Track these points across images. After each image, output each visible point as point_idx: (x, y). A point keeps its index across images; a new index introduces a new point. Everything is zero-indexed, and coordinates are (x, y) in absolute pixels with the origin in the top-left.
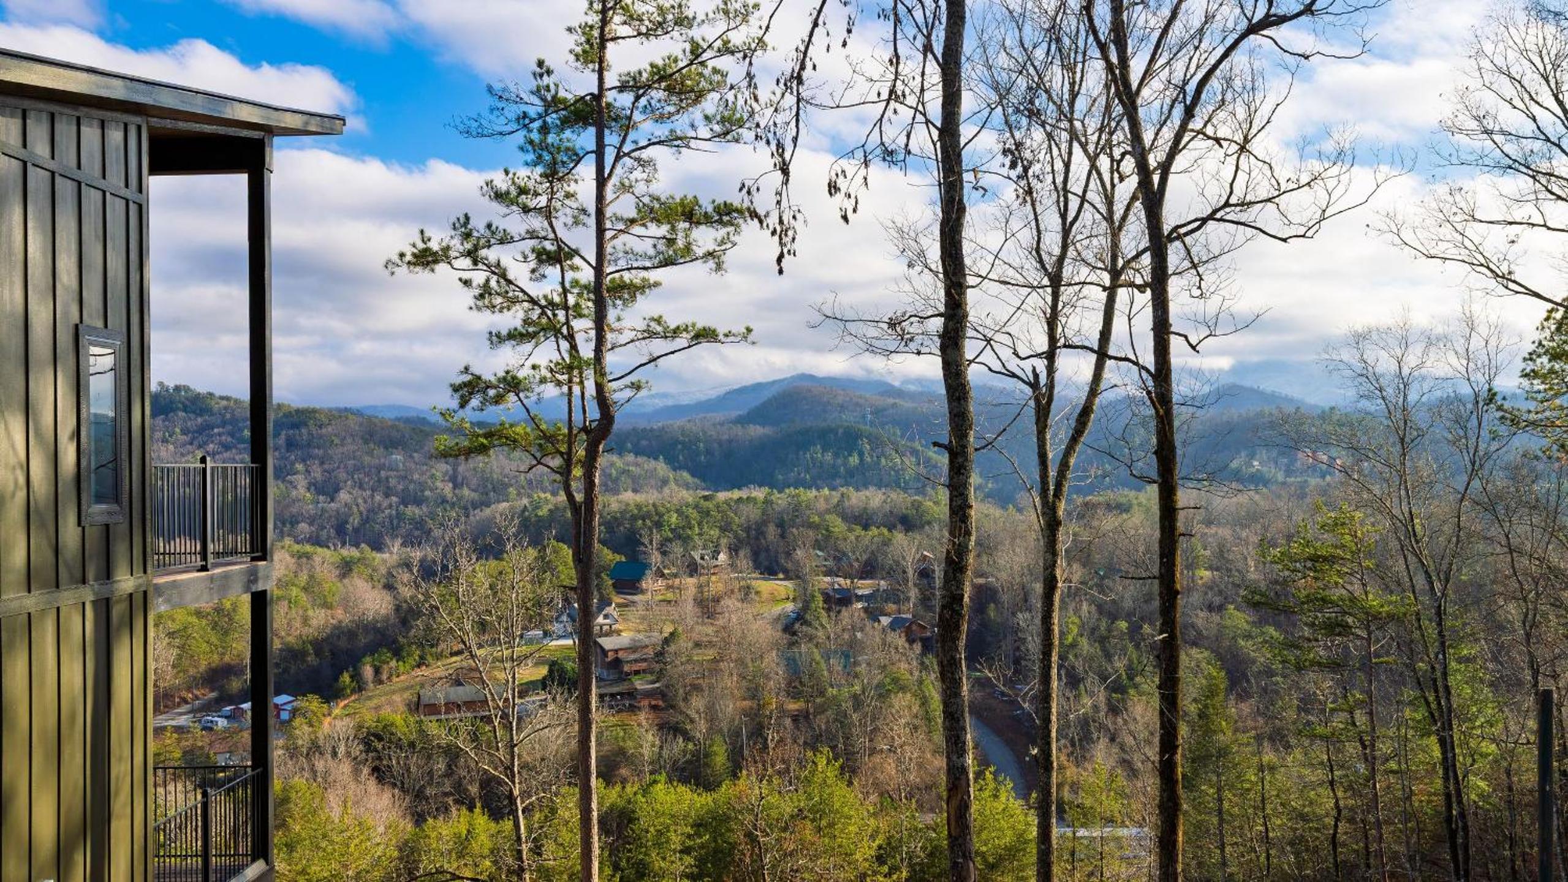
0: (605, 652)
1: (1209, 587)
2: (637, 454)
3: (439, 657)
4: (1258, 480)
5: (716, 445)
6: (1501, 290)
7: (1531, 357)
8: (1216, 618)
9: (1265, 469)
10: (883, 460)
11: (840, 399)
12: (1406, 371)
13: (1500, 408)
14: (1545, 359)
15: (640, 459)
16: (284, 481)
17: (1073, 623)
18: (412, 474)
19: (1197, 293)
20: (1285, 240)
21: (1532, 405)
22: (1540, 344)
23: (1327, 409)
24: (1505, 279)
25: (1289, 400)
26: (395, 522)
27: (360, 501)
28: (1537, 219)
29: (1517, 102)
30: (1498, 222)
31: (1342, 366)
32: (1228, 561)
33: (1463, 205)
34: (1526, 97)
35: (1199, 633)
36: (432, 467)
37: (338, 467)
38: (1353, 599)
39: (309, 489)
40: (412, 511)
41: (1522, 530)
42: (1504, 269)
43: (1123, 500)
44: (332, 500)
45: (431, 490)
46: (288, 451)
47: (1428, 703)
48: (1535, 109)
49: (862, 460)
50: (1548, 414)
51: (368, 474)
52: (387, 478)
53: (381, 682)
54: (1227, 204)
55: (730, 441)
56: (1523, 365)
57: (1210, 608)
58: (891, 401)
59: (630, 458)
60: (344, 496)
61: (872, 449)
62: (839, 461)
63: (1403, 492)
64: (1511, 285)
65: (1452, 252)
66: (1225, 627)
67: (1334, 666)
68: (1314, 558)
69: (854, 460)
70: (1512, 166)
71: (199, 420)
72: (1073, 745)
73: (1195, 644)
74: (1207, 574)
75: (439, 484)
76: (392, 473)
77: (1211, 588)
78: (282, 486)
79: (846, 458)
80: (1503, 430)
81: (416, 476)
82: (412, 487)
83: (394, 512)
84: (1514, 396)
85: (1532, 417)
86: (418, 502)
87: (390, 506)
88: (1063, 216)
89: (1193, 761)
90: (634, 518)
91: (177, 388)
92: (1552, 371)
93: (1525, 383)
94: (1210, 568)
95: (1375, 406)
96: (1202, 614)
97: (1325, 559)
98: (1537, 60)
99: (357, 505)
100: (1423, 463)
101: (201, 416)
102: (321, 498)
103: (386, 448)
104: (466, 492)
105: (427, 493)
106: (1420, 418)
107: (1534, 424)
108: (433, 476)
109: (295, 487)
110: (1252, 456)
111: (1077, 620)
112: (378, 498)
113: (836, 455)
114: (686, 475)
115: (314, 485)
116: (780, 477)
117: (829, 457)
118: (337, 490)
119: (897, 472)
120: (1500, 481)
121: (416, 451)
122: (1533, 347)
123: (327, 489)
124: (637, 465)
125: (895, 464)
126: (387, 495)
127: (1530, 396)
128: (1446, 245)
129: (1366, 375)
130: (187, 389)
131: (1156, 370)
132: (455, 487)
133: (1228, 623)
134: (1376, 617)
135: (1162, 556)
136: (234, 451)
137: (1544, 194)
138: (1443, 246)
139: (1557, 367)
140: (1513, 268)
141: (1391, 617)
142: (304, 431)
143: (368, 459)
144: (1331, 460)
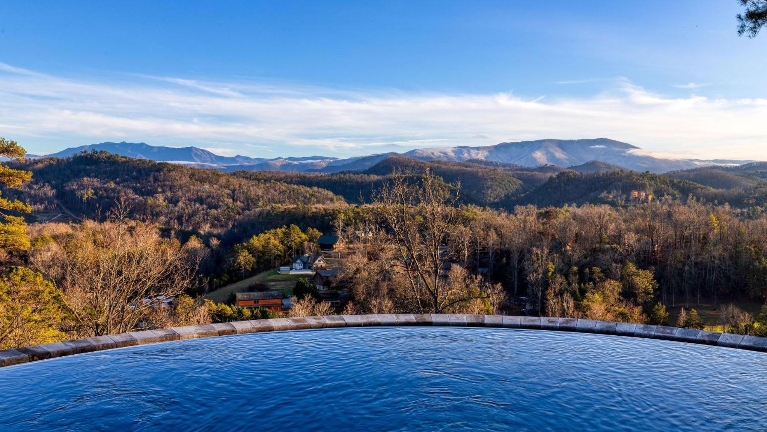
2: (318, 187)
5: (355, 184)
9: (615, 199)
11: (413, 163)
15: (320, 190)
16: (152, 197)
18: (213, 195)
23: (645, 172)
26: (206, 217)
27: (189, 207)
36: (222, 191)
37: (178, 191)
39: (164, 201)
40: (213, 211)
44: (176, 206)
45: (222, 202)
46: (154, 183)
51: (192, 194)
52: (202, 196)
55: (362, 182)
58: (436, 165)
59: (316, 189)
60: (181, 204)
71: (112, 167)
75: (226, 199)
76: (204, 194)
78: (152, 199)
81: (215, 196)
82: (213, 200)
83: (205, 212)
86: (216, 207)
87: (203, 209)
90: (323, 215)
99: (187, 209)
101: (113, 165)
102: (170, 205)
103: (201, 182)
104: (239, 203)
105: (220, 203)
108: (223, 196)
109: (158, 199)
110: (609, 193)
112: (197, 205)
114: (342, 197)
115: (167, 199)
118: (178, 201)
121: (215, 184)
123: (173, 201)
124: (319, 192)
125: (441, 194)
126: (201, 204)
130: (106, 153)
132: (234, 200)
136: (129, 182)
142: (162, 173)
143: (192, 187)
144: (647, 196)
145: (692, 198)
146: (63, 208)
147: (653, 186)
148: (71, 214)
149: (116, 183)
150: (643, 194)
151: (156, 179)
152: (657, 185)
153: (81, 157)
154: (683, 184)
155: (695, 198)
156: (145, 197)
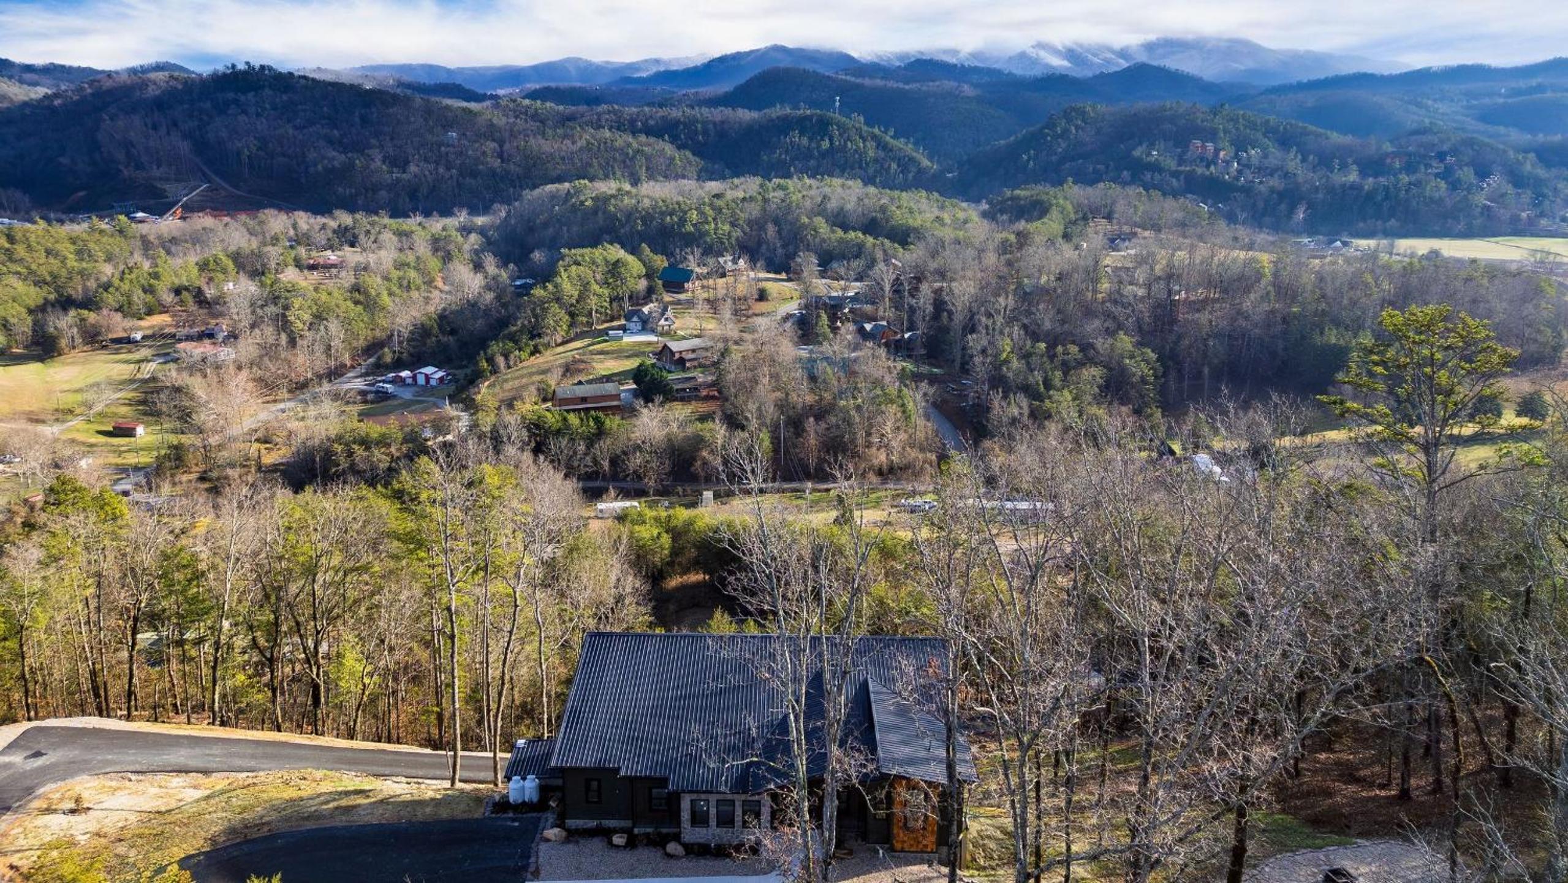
0: (672, 353)
2: (647, 134)
3: (547, 346)
5: (711, 126)
9: (1161, 158)
10: (849, 144)
11: (811, 80)
15: (651, 141)
16: (362, 155)
18: (467, 151)
26: (456, 191)
27: (427, 173)
36: (483, 145)
37: (406, 143)
39: (384, 162)
40: (470, 182)
43: (1044, 198)
44: (404, 172)
45: (484, 164)
46: (362, 128)
49: (831, 144)
51: (431, 150)
52: (447, 154)
53: (509, 367)
55: (723, 122)
58: (854, 81)
59: (644, 138)
60: (413, 168)
61: (840, 134)
62: (813, 145)
69: (826, 144)
71: (285, 97)
75: (489, 159)
76: (451, 149)
78: (362, 159)
79: (818, 142)
81: (470, 152)
82: (468, 161)
83: (455, 183)
86: (474, 175)
87: (452, 178)
90: (662, 213)
91: (262, 67)
99: (425, 176)
101: (285, 92)
102: (395, 170)
103: (444, 127)
104: (512, 166)
105: (481, 167)
108: (484, 153)
109: (373, 160)
110: (1152, 146)
111: (1010, 342)
112: (441, 170)
113: (811, 139)
114: (688, 154)
115: (388, 158)
116: (765, 157)
117: (805, 141)
118: (407, 163)
119: (860, 155)
121: (468, 130)
123: (399, 162)
124: (649, 145)
125: (859, 147)
126: (448, 169)
130: (270, 68)
132: (503, 162)
136: (318, 126)
142: (374, 110)
143: (429, 137)
144: (1217, 151)
145: (1296, 156)
146: (209, 173)
147: (1230, 132)
148: (223, 184)
149: (296, 128)
150: (1210, 146)
151: (364, 120)
152: (1237, 129)
153: (225, 75)
154: (1285, 128)
155: (1300, 157)
156: (350, 155)
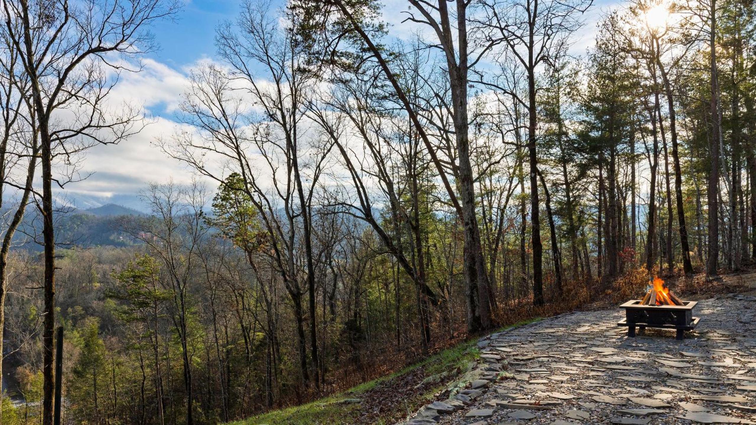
1: (99, 290)
4: (122, 245)
6: (199, 173)
7: (215, 199)
8: (101, 303)
9: (125, 240)
12: (171, 202)
13: (204, 218)
14: (220, 200)
17: (34, 310)
19: (67, 162)
20: (105, 144)
21: (215, 217)
22: (218, 195)
24: (201, 168)
25: (136, 212)
28: (212, 147)
29: (205, 102)
30: (200, 147)
31: (146, 199)
32: (107, 279)
33: (188, 139)
34: (209, 101)
35: (94, 310)
38: (150, 292)
41: (212, 263)
42: (201, 165)
43: (61, 253)
47: (179, 331)
48: (212, 106)
50: (221, 220)
54: (89, 126)
56: (212, 202)
57: (99, 299)
63: (169, 250)
64: (203, 171)
65: (182, 157)
66: (106, 307)
67: (144, 320)
68: (134, 277)
70: (204, 126)
72: (33, 365)
73: (92, 315)
74: (98, 285)
77: (99, 291)
80: (205, 226)
84: (210, 214)
85: (215, 222)
88: (6, 120)
89: (83, 365)
92: (222, 205)
93: (213, 208)
94: (100, 282)
95: (159, 215)
96: (95, 302)
97: (139, 277)
98: (213, 88)
100: (178, 237)
106: (177, 222)
107: (216, 224)
110: (120, 235)
111: (35, 308)
120: (204, 245)
122: (215, 195)
127: (214, 213)
128: (180, 154)
129: (156, 202)
131: (44, 195)
133: (107, 305)
134: (159, 299)
135: (46, 278)
137: (215, 139)
138: (179, 154)
139: (224, 203)
140: (204, 165)
141: (164, 299)
144: (152, 237)
